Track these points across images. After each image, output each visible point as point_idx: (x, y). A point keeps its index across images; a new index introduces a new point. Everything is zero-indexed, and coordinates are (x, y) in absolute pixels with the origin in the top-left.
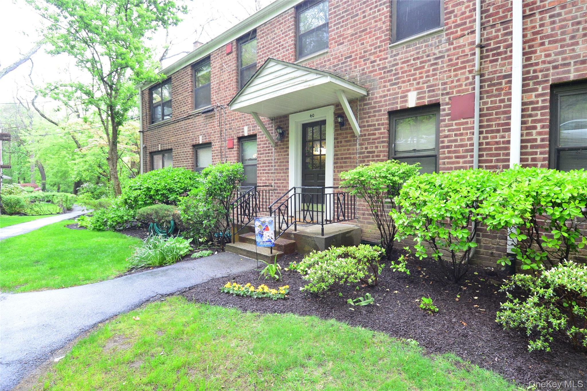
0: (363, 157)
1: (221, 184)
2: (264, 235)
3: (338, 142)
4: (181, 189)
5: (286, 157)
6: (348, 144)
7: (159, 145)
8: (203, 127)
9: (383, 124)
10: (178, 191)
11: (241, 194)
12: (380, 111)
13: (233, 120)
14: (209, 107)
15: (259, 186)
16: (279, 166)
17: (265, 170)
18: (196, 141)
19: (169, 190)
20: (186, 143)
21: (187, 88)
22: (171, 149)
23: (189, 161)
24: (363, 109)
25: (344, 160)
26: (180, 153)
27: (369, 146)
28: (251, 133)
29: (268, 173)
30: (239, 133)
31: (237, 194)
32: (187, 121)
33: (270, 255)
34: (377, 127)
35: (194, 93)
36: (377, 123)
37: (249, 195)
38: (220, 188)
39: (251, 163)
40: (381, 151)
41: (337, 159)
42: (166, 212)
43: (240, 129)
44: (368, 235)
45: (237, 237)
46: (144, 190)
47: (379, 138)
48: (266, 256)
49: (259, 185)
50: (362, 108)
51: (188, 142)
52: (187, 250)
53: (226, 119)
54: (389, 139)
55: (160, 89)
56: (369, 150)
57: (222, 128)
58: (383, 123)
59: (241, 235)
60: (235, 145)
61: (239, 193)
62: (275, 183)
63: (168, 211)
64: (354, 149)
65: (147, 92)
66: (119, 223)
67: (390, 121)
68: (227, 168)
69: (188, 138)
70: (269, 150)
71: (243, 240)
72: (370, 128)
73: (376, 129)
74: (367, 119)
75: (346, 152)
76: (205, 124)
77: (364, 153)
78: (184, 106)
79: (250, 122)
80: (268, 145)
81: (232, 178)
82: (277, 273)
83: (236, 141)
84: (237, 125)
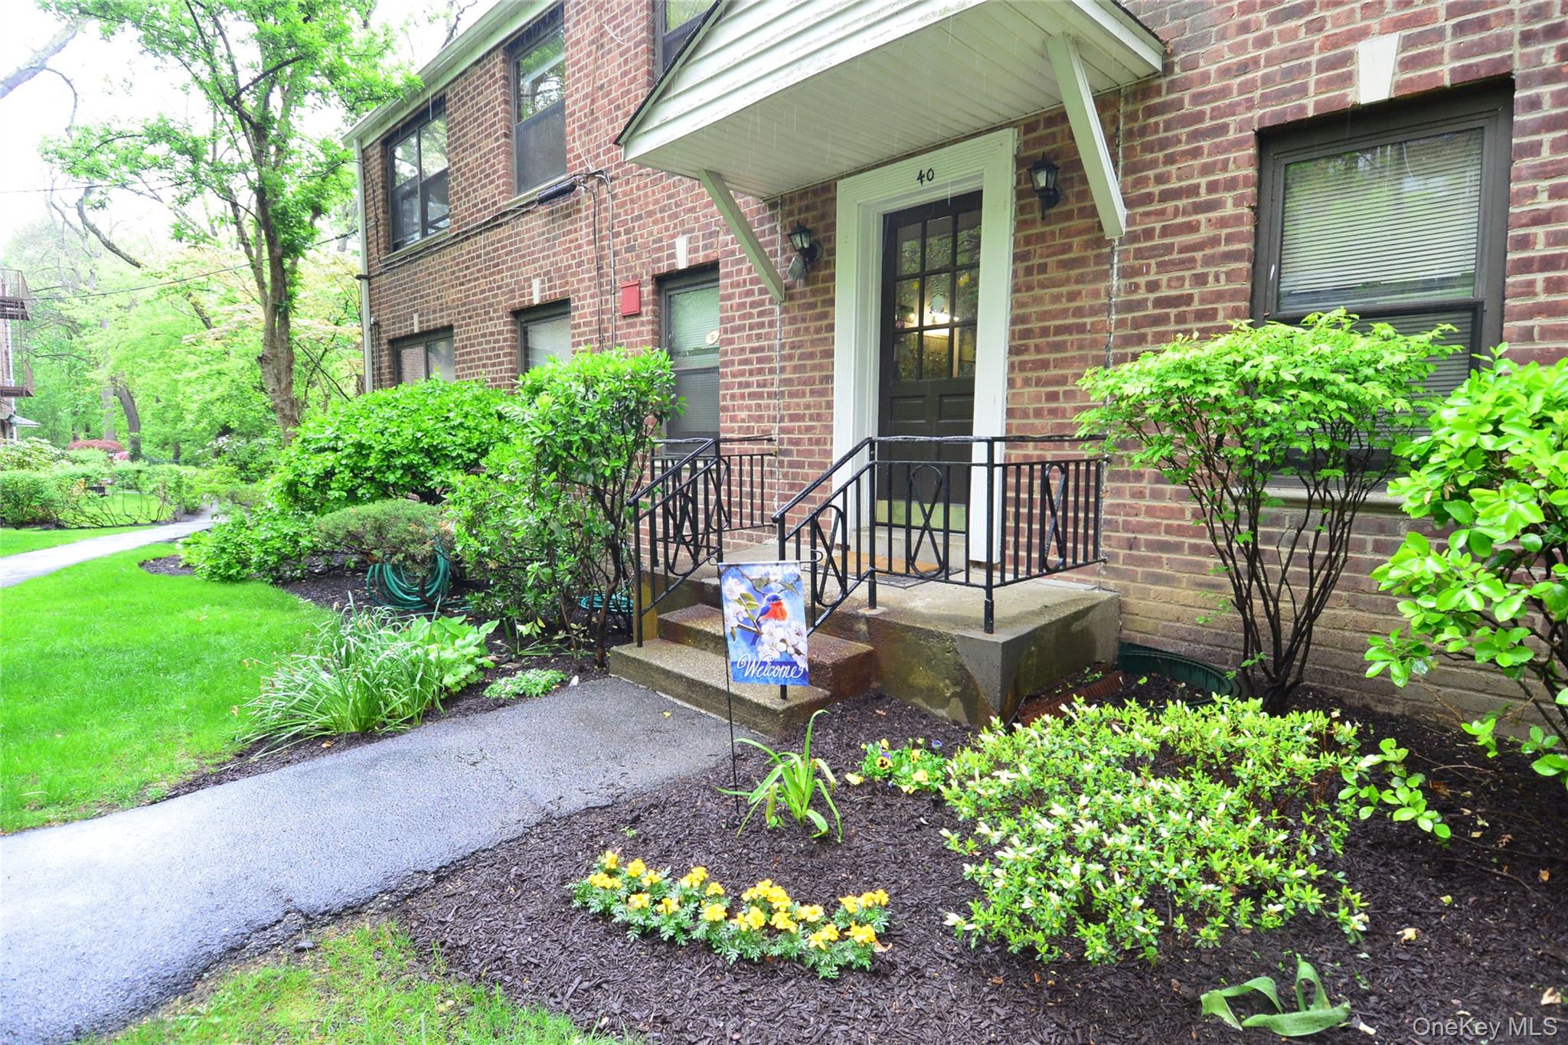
0: (1137, 324)
1: (592, 428)
2: (764, 637)
3: (1029, 271)
4: (470, 450)
5: (824, 335)
6: (1074, 273)
7: (416, 316)
8: (543, 250)
9: (1231, 184)
10: (460, 456)
11: (664, 468)
12: (1223, 129)
13: (640, 217)
14: (560, 180)
15: (726, 440)
16: (796, 369)
17: (748, 385)
18: (522, 295)
19: (428, 452)
20: (491, 305)
21: (494, 124)
22: (450, 328)
23: (501, 363)
24: (1143, 131)
25: (1052, 339)
26: (476, 337)
27: (1164, 278)
28: (700, 258)
29: (760, 396)
30: (659, 260)
31: (653, 468)
32: (494, 235)
33: (779, 706)
34: (1204, 196)
35: (513, 141)
36: (1203, 181)
37: (694, 469)
38: (587, 445)
39: (697, 362)
40: (1220, 296)
41: (1026, 334)
42: (413, 528)
43: (660, 249)
44: (1150, 625)
45: (650, 622)
46: (346, 452)
47: (1214, 241)
48: (764, 710)
49: (729, 436)
50: (1136, 125)
51: (499, 303)
52: (471, 668)
53: (614, 217)
54: (1256, 245)
55: (414, 140)
56: (1164, 292)
57: (603, 248)
58: (1234, 179)
59: (665, 616)
60: (647, 304)
61: (658, 464)
62: (782, 430)
63: (419, 523)
64: (1096, 294)
65: (376, 153)
66: (284, 558)
67: (1260, 170)
68: (611, 368)
69: (499, 288)
70: (761, 314)
71: (674, 634)
72: (1170, 205)
73: (1198, 208)
74: (1161, 169)
75: (1064, 304)
76: (548, 240)
77: (1141, 304)
78: (483, 186)
79: (697, 219)
80: (756, 298)
81: (632, 405)
82: (817, 802)
83: (647, 289)
84: (651, 234)
